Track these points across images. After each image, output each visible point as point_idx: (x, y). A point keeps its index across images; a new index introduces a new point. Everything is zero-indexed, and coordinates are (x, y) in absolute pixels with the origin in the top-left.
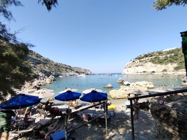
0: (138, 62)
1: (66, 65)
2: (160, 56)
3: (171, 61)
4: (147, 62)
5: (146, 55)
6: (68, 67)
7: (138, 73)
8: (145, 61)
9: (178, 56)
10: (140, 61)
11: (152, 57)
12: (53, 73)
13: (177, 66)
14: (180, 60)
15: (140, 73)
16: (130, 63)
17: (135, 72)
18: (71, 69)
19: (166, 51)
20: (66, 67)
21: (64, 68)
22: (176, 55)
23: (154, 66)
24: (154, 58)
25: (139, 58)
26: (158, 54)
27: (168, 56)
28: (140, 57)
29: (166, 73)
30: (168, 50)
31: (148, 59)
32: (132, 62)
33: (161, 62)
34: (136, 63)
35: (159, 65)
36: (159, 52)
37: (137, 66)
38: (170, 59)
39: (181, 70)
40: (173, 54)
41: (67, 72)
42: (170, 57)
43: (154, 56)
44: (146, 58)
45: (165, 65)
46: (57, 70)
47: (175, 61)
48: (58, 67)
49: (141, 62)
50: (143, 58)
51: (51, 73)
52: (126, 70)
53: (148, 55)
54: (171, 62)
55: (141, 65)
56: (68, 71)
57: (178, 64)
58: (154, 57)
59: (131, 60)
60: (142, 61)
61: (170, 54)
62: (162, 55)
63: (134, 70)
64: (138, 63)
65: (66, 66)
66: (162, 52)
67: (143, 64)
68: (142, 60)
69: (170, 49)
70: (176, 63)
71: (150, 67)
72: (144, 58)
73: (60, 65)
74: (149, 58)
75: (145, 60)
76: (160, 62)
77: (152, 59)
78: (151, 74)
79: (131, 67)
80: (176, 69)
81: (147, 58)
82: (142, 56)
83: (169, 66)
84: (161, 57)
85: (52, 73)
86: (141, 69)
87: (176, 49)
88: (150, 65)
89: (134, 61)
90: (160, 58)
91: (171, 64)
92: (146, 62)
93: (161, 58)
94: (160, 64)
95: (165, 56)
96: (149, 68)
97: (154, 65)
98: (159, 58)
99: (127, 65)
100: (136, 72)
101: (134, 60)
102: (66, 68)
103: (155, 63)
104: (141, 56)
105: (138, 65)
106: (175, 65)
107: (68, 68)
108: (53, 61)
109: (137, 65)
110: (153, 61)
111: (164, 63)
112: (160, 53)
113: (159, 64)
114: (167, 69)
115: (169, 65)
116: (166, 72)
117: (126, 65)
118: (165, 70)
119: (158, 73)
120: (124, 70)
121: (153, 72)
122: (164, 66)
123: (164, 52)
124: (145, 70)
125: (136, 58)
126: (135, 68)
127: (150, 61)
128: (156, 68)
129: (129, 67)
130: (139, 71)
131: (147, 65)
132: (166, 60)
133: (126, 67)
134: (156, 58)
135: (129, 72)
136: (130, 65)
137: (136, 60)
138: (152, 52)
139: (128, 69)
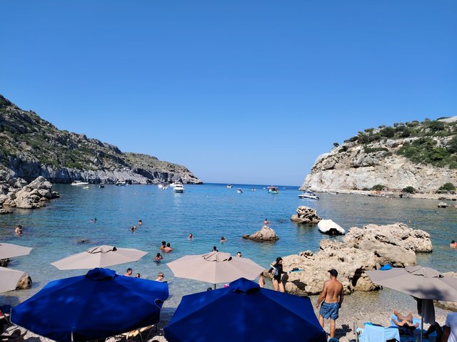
0: (359, 152)
1: (101, 144)
2: (435, 139)
4: (390, 154)
5: (388, 129)
6: (110, 152)
7: (355, 189)
8: (383, 152)
10: (365, 148)
11: (407, 139)
12: (50, 170)
15: (365, 189)
16: (333, 153)
17: (344, 187)
18: (120, 160)
20: (101, 152)
21: (92, 152)
23: (413, 169)
24: (416, 142)
25: (363, 140)
26: (428, 130)
28: (365, 136)
29: (450, 196)
31: (395, 145)
32: (340, 151)
33: (437, 159)
34: (352, 155)
35: (429, 170)
36: (434, 122)
37: (356, 167)
41: (103, 169)
43: (413, 136)
44: (388, 141)
45: (450, 168)
46: (66, 157)
48: (72, 148)
49: (371, 154)
50: (377, 139)
51: (39, 167)
52: (316, 177)
53: (397, 130)
55: (370, 165)
56: (106, 165)
58: (416, 138)
59: (336, 145)
60: (373, 150)
62: (442, 135)
63: (342, 179)
64: (360, 157)
65: (99, 148)
66: (442, 123)
67: (375, 160)
68: (375, 145)
71: (398, 172)
72: (382, 141)
73: (79, 142)
74: (397, 141)
75: (384, 146)
76: (435, 156)
77: (406, 144)
78: (401, 196)
79: (332, 168)
81: (391, 141)
82: (375, 132)
84: (438, 141)
85: (44, 167)
86: (367, 177)
88: (397, 166)
89: (345, 149)
90: (435, 143)
92: (385, 155)
93: (438, 145)
94: (434, 165)
95: (450, 138)
96: (395, 175)
97: (412, 167)
98: (430, 146)
99: (320, 158)
100: (352, 185)
101: (345, 144)
102: (102, 155)
103: (416, 161)
104: (371, 131)
105: (358, 161)
107: (109, 156)
108: (51, 126)
109: (356, 162)
110: (408, 153)
111: (448, 161)
112: (437, 127)
113: (429, 165)
114: (455, 184)
116: (453, 193)
117: (317, 161)
118: (448, 188)
119: (423, 196)
120: (308, 178)
121: (410, 190)
122: (445, 174)
123: (451, 124)
124: (381, 182)
125: (355, 139)
126: (348, 172)
127: (399, 153)
128: (418, 176)
129: (329, 166)
130: (361, 185)
131: (390, 164)
132: (453, 153)
133: (318, 167)
134: (421, 142)
135: (327, 183)
136: (330, 159)
137: (354, 145)
138: (410, 122)
139: (324, 173)
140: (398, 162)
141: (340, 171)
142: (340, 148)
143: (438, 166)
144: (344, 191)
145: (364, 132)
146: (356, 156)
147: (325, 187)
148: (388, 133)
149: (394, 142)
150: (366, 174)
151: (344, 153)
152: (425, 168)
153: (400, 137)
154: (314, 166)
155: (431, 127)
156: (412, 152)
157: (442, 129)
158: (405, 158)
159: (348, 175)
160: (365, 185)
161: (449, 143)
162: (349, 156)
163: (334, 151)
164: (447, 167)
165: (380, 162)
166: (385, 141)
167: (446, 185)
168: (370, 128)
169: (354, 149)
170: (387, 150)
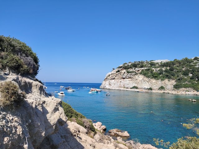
0: (125, 73)
2: (153, 69)
3: (167, 76)
4: (137, 74)
5: (135, 64)
7: (125, 88)
8: (134, 73)
9: (174, 70)
10: (127, 71)
11: (143, 68)
13: (175, 83)
14: (178, 76)
16: (113, 72)
17: (121, 87)
22: (172, 70)
23: (147, 80)
24: (146, 70)
27: (164, 69)
28: (126, 66)
31: (138, 71)
33: (156, 77)
35: (154, 81)
37: (124, 79)
38: (165, 74)
39: (181, 89)
40: (168, 68)
42: (166, 71)
43: (145, 67)
44: (136, 69)
45: (162, 80)
47: (172, 77)
49: (130, 74)
50: (131, 68)
52: (107, 82)
53: (138, 65)
55: (129, 78)
57: (176, 81)
58: (146, 68)
59: (114, 69)
60: (131, 72)
61: (166, 68)
62: (155, 68)
63: (119, 84)
66: (154, 63)
67: (132, 76)
68: (131, 70)
69: (165, 61)
70: (173, 79)
72: (133, 69)
74: (139, 69)
75: (134, 71)
76: (155, 75)
77: (142, 70)
79: (114, 79)
80: (176, 87)
81: (137, 69)
82: (129, 65)
83: (166, 83)
84: (154, 70)
86: (129, 83)
88: (141, 79)
89: (119, 71)
90: (153, 70)
91: (169, 81)
92: (135, 74)
93: (154, 71)
94: (155, 79)
95: (159, 69)
96: (140, 82)
98: (152, 72)
99: (108, 74)
100: (123, 86)
101: (118, 69)
103: (148, 77)
105: (125, 76)
106: (173, 82)
110: (144, 74)
111: (160, 78)
112: (152, 64)
113: (153, 79)
114: (164, 86)
115: (166, 81)
116: (164, 90)
117: (107, 76)
118: (162, 88)
120: (104, 83)
121: (151, 89)
122: (160, 82)
123: (157, 63)
124: (136, 85)
126: (121, 81)
127: (141, 73)
128: (149, 83)
129: (112, 78)
130: (126, 86)
131: (137, 78)
132: (161, 74)
133: (108, 78)
134: (148, 70)
135: (113, 85)
136: (113, 75)
139: (111, 81)
140: (141, 77)
141: (117, 80)
142: (116, 71)
143: (157, 79)
144: (120, 89)
146: (123, 74)
147: (112, 87)
148: (135, 66)
150: (128, 82)
151: (118, 73)
152: (152, 80)
153: (140, 67)
154: (106, 78)
155: (150, 64)
156: (146, 74)
157: (155, 65)
158: (143, 76)
159: (121, 82)
161: (159, 71)
162: (121, 74)
164: (160, 80)
165: (134, 77)
166: (135, 69)
169: (122, 71)
170: (136, 72)
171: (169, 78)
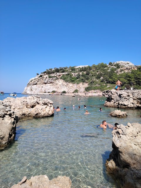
0: (46, 77)
2: (73, 73)
3: (82, 79)
4: (58, 79)
5: (57, 69)
7: (45, 92)
8: (55, 78)
9: (90, 74)
10: (49, 76)
11: (64, 73)
13: (88, 86)
14: (91, 80)
15: (49, 92)
16: (36, 77)
17: (41, 92)
19: (79, 68)
22: (88, 74)
23: (66, 85)
25: (49, 73)
26: (70, 70)
27: (81, 73)
28: (49, 71)
29: (77, 94)
30: (81, 67)
31: (60, 75)
32: (39, 77)
33: (73, 81)
34: (44, 79)
35: (71, 85)
36: (72, 67)
37: (46, 84)
38: (82, 78)
40: (85, 73)
42: (82, 75)
43: (66, 72)
44: (57, 73)
45: (77, 84)
47: (86, 81)
49: (51, 78)
50: (53, 73)
52: (29, 88)
53: (60, 70)
54: (83, 81)
55: (51, 83)
57: (88, 84)
58: (67, 73)
59: (38, 74)
60: (52, 77)
61: (83, 72)
62: (74, 72)
63: (40, 89)
64: (47, 80)
66: (75, 68)
67: (53, 81)
68: (53, 75)
69: (83, 66)
70: (87, 82)
71: (61, 86)
72: (55, 74)
74: (61, 74)
75: (56, 76)
76: (72, 80)
77: (63, 75)
78: (61, 94)
79: (36, 84)
80: (87, 89)
81: (58, 74)
82: (52, 70)
83: (80, 87)
87: (88, 67)
88: (60, 83)
89: (41, 76)
90: (73, 75)
91: (83, 84)
92: (56, 79)
95: (77, 73)
97: (65, 83)
98: (71, 76)
99: (31, 80)
100: (44, 91)
101: (41, 74)
103: (67, 81)
104: (51, 69)
105: (46, 81)
106: (86, 85)
109: (46, 82)
110: (64, 78)
111: (76, 82)
112: (73, 69)
113: (71, 83)
114: (78, 90)
115: (81, 84)
116: (78, 93)
117: (30, 81)
118: (76, 91)
119: (69, 94)
120: (25, 88)
121: (64, 92)
122: (75, 86)
123: (77, 69)
124: (55, 89)
125: (45, 72)
126: (42, 86)
127: (61, 78)
128: (67, 87)
129: (35, 83)
130: (47, 91)
131: (58, 83)
132: (78, 79)
133: (30, 83)
135: (34, 91)
136: (35, 80)
137: (45, 75)
138: (65, 67)
139: (33, 86)
140: (61, 82)
141: (39, 85)
142: (39, 76)
143: (73, 83)
144: (40, 93)
145: (49, 70)
146: (45, 79)
147: (33, 92)
148: (57, 71)
149: (59, 74)
150: (49, 87)
151: (41, 78)
152: (69, 84)
153: (61, 72)
154: (28, 83)
155: (71, 69)
156: (65, 78)
157: (75, 70)
158: (63, 80)
159: (42, 87)
160: (49, 91)
161: (77, 75)
162: (43, 79)
163: (37, 77)
164: (76, 84)
165: (54, 82)
166: (56, 74)
167: (76, 90)
168: (51, 68)
169: (45, 76)
170: (57, 77)
171: (83, 82)
